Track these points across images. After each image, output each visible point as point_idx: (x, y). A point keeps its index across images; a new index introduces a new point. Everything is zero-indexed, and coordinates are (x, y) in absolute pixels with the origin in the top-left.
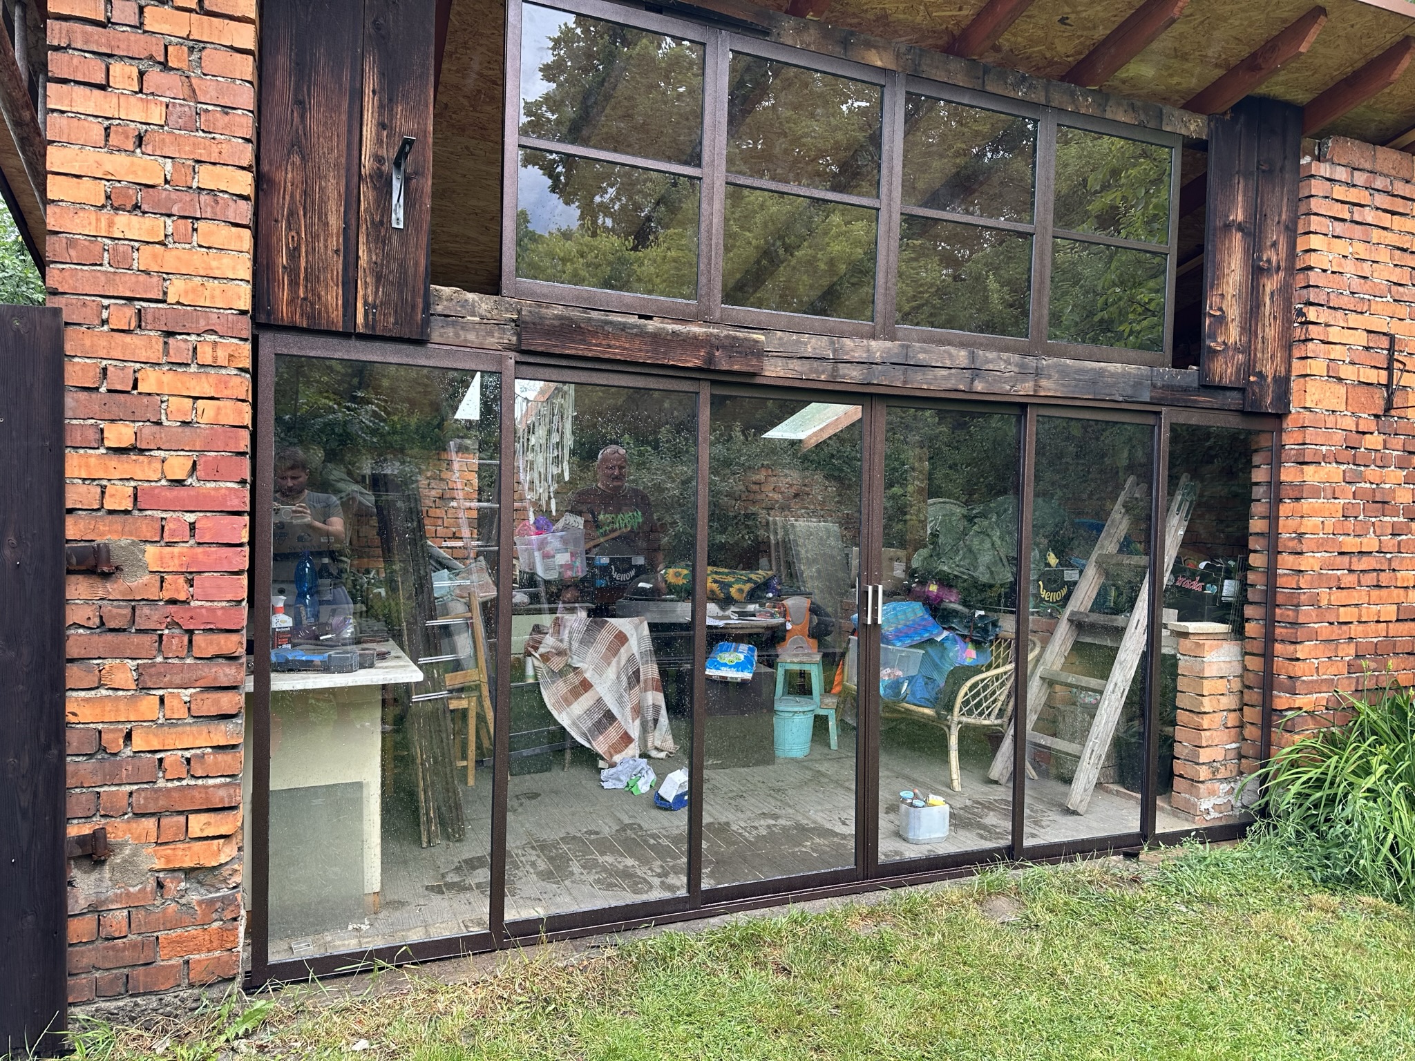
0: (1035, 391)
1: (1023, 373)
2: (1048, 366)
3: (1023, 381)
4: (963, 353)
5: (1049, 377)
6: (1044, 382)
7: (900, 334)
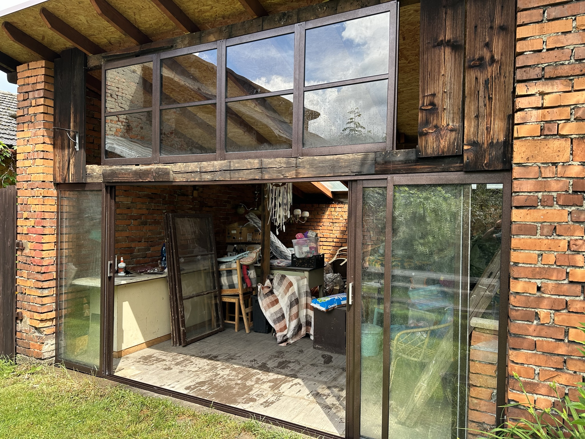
0: (296, 175)
1: (289, 167)
2: (303, 162)
3: (289, 171)
4: (256, 161)
5: (304, 167)
6: (301, 170)
7: (227, 157)
